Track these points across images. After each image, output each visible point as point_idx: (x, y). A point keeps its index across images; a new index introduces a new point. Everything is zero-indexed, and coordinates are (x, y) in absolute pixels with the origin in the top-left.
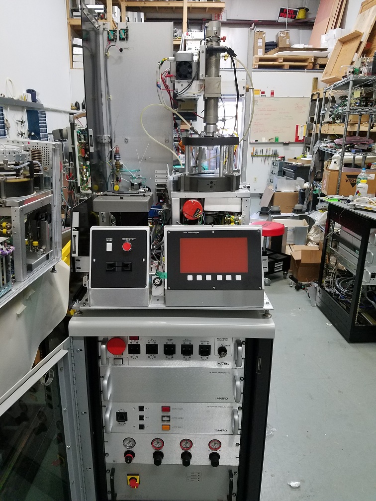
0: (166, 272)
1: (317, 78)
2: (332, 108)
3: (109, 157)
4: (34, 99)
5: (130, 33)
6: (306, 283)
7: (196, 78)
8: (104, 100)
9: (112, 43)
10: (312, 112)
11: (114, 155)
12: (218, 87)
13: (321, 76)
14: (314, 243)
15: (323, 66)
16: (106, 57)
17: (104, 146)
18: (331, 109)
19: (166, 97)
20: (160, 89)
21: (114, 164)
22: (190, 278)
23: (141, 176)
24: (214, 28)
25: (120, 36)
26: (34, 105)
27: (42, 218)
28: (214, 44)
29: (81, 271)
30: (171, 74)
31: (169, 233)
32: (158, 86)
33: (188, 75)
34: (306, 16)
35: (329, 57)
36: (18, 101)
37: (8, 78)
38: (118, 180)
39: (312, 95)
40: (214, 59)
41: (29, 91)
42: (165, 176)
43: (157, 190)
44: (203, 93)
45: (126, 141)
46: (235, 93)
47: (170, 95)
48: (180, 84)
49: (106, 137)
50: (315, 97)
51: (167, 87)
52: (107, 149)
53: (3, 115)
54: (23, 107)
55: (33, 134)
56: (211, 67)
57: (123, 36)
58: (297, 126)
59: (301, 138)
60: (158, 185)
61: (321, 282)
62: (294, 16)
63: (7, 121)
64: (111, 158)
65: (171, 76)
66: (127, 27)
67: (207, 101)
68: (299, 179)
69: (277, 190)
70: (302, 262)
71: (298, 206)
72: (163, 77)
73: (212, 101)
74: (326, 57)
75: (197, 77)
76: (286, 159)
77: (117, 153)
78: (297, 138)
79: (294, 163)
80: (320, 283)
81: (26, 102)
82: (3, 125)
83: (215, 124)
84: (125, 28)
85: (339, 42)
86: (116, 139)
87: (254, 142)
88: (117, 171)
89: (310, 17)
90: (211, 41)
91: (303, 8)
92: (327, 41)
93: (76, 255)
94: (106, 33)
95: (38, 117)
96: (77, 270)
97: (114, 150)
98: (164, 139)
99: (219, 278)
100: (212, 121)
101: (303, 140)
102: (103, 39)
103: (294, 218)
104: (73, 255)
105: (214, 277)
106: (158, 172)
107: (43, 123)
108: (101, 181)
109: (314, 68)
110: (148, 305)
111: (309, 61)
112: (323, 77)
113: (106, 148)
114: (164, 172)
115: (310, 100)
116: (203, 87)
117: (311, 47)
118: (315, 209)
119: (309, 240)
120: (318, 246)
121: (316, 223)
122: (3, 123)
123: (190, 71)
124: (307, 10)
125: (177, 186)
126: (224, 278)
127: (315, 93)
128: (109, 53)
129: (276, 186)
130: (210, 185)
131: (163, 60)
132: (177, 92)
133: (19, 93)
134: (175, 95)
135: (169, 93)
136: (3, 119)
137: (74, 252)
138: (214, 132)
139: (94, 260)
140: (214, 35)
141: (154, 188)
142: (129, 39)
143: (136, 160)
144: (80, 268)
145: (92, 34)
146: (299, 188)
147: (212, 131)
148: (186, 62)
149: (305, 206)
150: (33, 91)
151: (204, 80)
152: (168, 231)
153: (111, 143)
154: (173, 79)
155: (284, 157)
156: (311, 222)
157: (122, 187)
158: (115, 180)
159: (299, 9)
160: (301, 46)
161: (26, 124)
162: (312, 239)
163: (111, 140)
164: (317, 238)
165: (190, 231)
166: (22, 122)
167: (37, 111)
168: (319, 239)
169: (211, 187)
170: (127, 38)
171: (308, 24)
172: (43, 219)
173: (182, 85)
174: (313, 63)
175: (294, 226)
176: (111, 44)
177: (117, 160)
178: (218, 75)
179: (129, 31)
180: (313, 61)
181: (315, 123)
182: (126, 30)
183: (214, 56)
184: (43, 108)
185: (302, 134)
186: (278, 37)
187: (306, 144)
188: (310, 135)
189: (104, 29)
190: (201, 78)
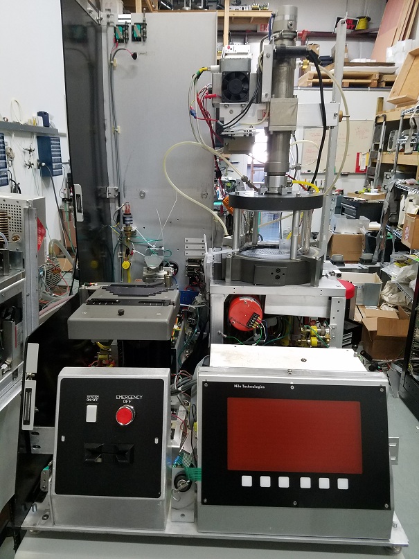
0: (200, 466)
1: (383, 98)
2: (414, 135)
3: (115, 219)
4: (46, 123)
5: (149, 29)
6: (384, 361)
7: (255, 101)
8: (108, 133)
9: (121, 46)
10: (376, 137)
11: (123, 217)
12: (292, 114)
13: (387, 95)
14: (389, 305)
15: (390, 84)
16: (111, 66)
17: (109, 202)
18: (413, 138)
19: (204, 130)
20: (195, 118)
21: (122, 230)
22: (247, 481)
23: (163, 248)
24: (287, 17)
25: (133, 35)
26: (46, 130)
27: (7, 315)
28: (287, 43)
29: (40, 451)
30: (214, 93)
31: (206, 385)
32: (192, 113)
33: (242, 95)
34: (367, 26)
35: (398, 72)
36: (25, 126)
37: (13, 99)
38: (128, 252)
39: (377, 118)
40: (285, 69)
41: (40, 114)
42: (200, 247)
43: (189, 269)
44: (266, 124)
45: (142, 195)
46: (320, 123)
47: (211, 128)
48: (229, 109)
49: (111, 188)
50: (381, 120)
51: (206, 114)
52: (114, 208)
53: (3, 142)
54: (32, 133)
55: (43, 164)
56: (279, 81)
57: (138, 34)
58: (358, 154)
59: (363, 168)
60: (190, 261)
61: (407, 367)
62: (353, 26)
63: (11, 149)
64: (118, 220)
65: (215, 96)
66: (144, 21)
67: (272, 137)
68: (363, 218)
69: (336, 231)
70: (378, 334)
71: (366, 256)
72: (200, 97)
73: (281, 137)
74: (393, 73)
75: (258, 99)
76: (345, 192)
77: (128, 213)
78: (358, 168)
79: (356, 199)
80: (405, 368)
81: (36, 127)
82: (3, 155)
83: (283, 174)
84: (141, 21)
85: (410, 56)
86: (127, 192)
87: (306, 172)
88: (127, 241)
89: (372, 27)
90: (281, 38)
91: (364, 17)
92: (394, 54)
93: (30, 427)
94: (111, 30)
95: (51, 144)
96: (34, 450)
97: (124, 209)
98: (200, 193)
99: (305, 483)
100: (279, 169)
101: (365, 170)
102: (107, 40)
103: (362, 271)
104: (25, 428)
105: (295, 482)
106: (190, 240)
107: (57, 151)
108: (103, 254)
109: (378, 86)
110: (162, 527)
111: (373, 78)
112: (390, 97)
113: (112, 205)
114: (200, 241)
115: (373, 123)
116: (267, 115)
117: (374, 61)
118: (388, 259)
119: (382, 301)
120: (395, 309)
121: (393, 280)
122: (4, 152)
123: (245, 87)
124: (369, 19)
125: (220, 271)
126: (315, 483)
127: (380, 115)
128: (117, 61)
129: (335, 225)
130: (275, 274)
131: (201, 70)
132: (223, 122)
133: (28, 116)
134: (220, 128)
135: (210, 124)
136: (4, 148)
137: (27, 423)
138: (282, 187)
139: (63, 439)
140: (286, 29)
141: (182, 265)
142: (147, 40)
143: (156, 222)
144: (39, 447)
145: (91, 32)
146: (364, 231)
147: (278, 185)
148: (238, 74)
149: (376, 256)
150: (45, 113)
151: (268, 104)
152: (204, 383)
153: (119, 198)
154: (216, 101)
155: (342, 191)
156: (385, 277)
157: (135, 262)
158: (124, 253)
159: (360, 18)
160: (363, 61)
161: (36, 153)
162: (386, 299)
163: (119, 193)
164: (393, 299)
165: (246, 384)
166: (30, 151)
167: (49, 138)
168: (396, 301)
169: (278, 277)
170: (145, 38)
171: (369, 36)
172: (8, 318)
173: (231, 112)
174: (378, 80)
175: (363, 282)
176: (119, 47)
177: (127, 225)
178: (290, 95)
179: (147, 27)
180: (377, 77)
181: (381, 151)
182: (143, 25)
183: (285, 64)
184: (58, 134)
185: (364, 163)
186: (334, 51)
187: (368, 175)
188: (374, 164)
189: (108, 24)
190: (264, 99)
